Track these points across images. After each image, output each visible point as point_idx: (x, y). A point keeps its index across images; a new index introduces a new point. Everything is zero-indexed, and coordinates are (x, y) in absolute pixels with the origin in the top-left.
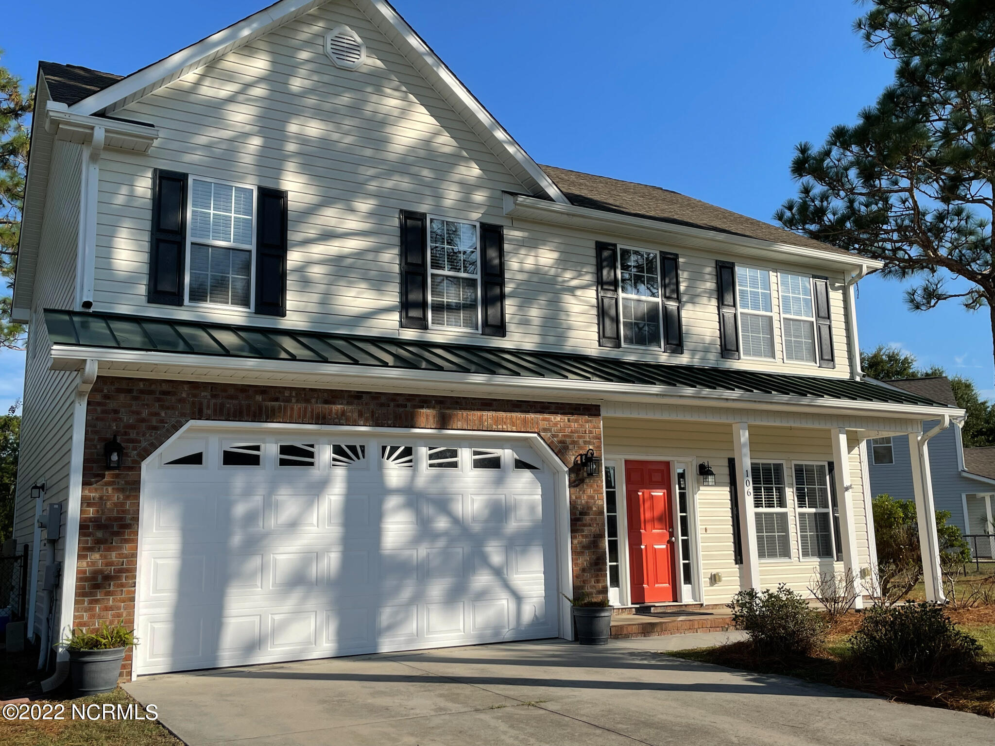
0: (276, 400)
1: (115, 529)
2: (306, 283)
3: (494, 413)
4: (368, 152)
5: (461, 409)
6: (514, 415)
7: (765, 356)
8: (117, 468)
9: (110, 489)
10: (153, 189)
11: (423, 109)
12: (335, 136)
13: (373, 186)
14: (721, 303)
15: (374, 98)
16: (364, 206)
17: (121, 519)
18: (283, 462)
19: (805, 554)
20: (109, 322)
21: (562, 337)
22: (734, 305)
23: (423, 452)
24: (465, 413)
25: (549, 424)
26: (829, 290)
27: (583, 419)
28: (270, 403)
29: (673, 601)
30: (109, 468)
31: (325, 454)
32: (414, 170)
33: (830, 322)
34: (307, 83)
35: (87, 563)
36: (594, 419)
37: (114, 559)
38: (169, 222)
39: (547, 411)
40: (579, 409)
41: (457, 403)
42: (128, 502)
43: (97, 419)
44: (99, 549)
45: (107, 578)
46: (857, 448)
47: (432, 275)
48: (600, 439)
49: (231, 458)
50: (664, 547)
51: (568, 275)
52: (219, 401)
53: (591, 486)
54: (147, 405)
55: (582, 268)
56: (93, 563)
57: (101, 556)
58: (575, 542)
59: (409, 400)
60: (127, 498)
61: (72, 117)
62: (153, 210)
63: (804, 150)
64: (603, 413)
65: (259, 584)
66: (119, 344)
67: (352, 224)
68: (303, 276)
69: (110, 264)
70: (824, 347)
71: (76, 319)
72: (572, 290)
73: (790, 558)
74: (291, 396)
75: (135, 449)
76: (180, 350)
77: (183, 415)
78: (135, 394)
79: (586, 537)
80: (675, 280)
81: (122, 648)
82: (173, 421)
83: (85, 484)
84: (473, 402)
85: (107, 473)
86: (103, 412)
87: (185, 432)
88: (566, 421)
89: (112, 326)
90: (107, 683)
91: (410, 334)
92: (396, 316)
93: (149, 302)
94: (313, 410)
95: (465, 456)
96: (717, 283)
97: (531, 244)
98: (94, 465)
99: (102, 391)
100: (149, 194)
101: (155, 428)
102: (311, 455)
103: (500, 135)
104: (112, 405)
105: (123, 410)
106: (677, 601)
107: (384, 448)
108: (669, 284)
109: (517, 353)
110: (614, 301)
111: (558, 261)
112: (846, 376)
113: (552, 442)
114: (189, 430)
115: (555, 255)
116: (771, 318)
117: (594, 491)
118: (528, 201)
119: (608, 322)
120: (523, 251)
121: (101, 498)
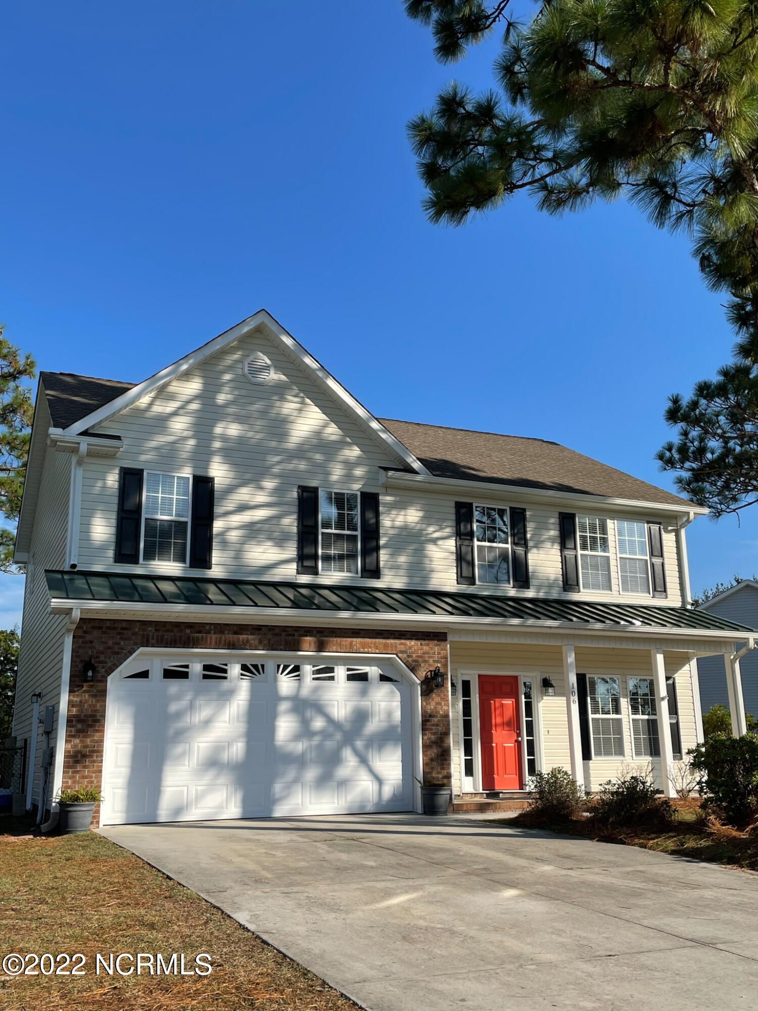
0: (200, 632)
1: (90, 723)
2: (225, 544)
3: (361, 640)
4: (274, 444)
5: (336, 637)
6: (377, 640)
7: (603, 589)
8: (92, 681)
9: (87, 695)
10: (119, 482)
11: (317, 409)
12: (250, 434)
13: (276, 470)
14: (563, 547)
15: (278, 404)
16: (269, 484)
17: (94, 716)
18: (205, 677)
19: (638, 753)
20: (88, 577)
21: (426, 578)
22: (575, 548)
23: (308, 669)
24: (339, 640)
25: (405, 647)
26: (663, 532)
27: (432, 643)
28: (195, 635)
29: (520, 789)
30: (86, 681)
31: (235, 670)
32: (310, 455)
33: (663, 560)
34: (229, 397)
35: (72, 745)
36: (442, 643)
37: (89, 743)
38: (130, 504)
39: (404, 637)
40: (429, 636)
41: (333, 632)
42: (98, 705)
43: (79, 647)
44: (79, 736)
45: (84, 756)
46: (687, 665)
47: (322, 533)
48: (447, 658)
49: (169, 674)
50: (513, 745)
51: (431, 529)
52: (160, 633)
53: (439, 695)
54: (112, 637)
55: (443, 522)
56: (75, 746)
57: (80, 741)
58: (426, 738)
59: (296, 631)
60: (98, 701)
61: (65, 437)
62: (119, 496)
63: (676, 401)
64: (450, 638)
65: (187, 763)
66: (94, 596)
67: (261, 498)
68: (224, 539)
69: (89, 536)
70: (657, 580)
71: (66, 577)
72: (434, 541)
73: (624, 756)
74: (211, 629)
75: (103, 668)
76: (136, 599)
77: (136, 644)
78: (104, 630)
79: (434, 734)
80: (522, 531)
81: (93, 803)
82: (129, 648)
83: (71, 691)
84: (346, 631)
85: (85, 684)
86: (83, 642)
87: (137, 655)
88: (419, 645)
89: (89, 581)
90: (83, 826)
91: (305, 579)
92: (294, 566)
93: (115, 562)
94: (226, 639)
95: (341, 672)
96: (560, 531)
97: (401, 506)
98: (77, 679)
99: (83, 628)
100: (116, 485)
101: (117, 653)
102: (225, 671)
103: (375, 425)
104: (88, 637)
105: (96, 641)
106: (523, 789)
107: (279, 666)
108: (518, 533)
109: (386, 591)
110: (470, 548)
111: (423, 518)
112: (678, 604)
113: (408, 661)
114: (140, 654)
115: (420, 514)
116: (608, 558)
117: (442, 699)
118: (396, 475)
119: (464, 565)
120: (394, 512)
121: (81, 701)
